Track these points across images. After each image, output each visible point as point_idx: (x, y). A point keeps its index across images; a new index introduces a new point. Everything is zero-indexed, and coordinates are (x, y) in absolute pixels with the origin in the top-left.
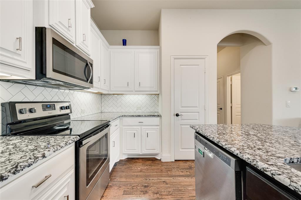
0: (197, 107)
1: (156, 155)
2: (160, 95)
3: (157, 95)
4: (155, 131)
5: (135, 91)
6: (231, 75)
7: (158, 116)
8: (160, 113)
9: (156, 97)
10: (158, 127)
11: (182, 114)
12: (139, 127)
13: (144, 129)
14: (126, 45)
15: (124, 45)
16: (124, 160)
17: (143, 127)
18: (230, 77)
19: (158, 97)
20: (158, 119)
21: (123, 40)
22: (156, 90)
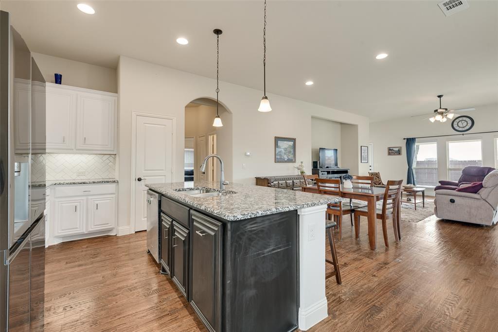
0: (163, 170)
1: (110, 230)
2: (117, 155)
3: (113, 156)
4: (108, 201)
5: (77, 150)
6: (213, 134)
7: (114, 182)
8: (117, 179)
9: (111, 159)
10: (114, 196)
11: (146, 178)
12: (84, 198)
13: (91, 199)
14: (60, 84)
15: (56, 82)
16: (57, 245)
17: (90, 197)
18: (212, 136)
19: (115, 158)
20: (114, 185)
21: (56, 75)
22: (112, 149)
